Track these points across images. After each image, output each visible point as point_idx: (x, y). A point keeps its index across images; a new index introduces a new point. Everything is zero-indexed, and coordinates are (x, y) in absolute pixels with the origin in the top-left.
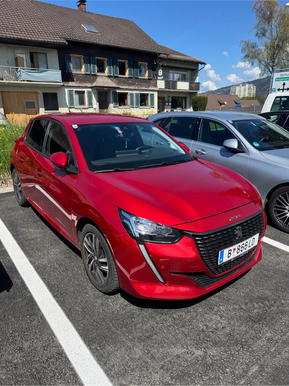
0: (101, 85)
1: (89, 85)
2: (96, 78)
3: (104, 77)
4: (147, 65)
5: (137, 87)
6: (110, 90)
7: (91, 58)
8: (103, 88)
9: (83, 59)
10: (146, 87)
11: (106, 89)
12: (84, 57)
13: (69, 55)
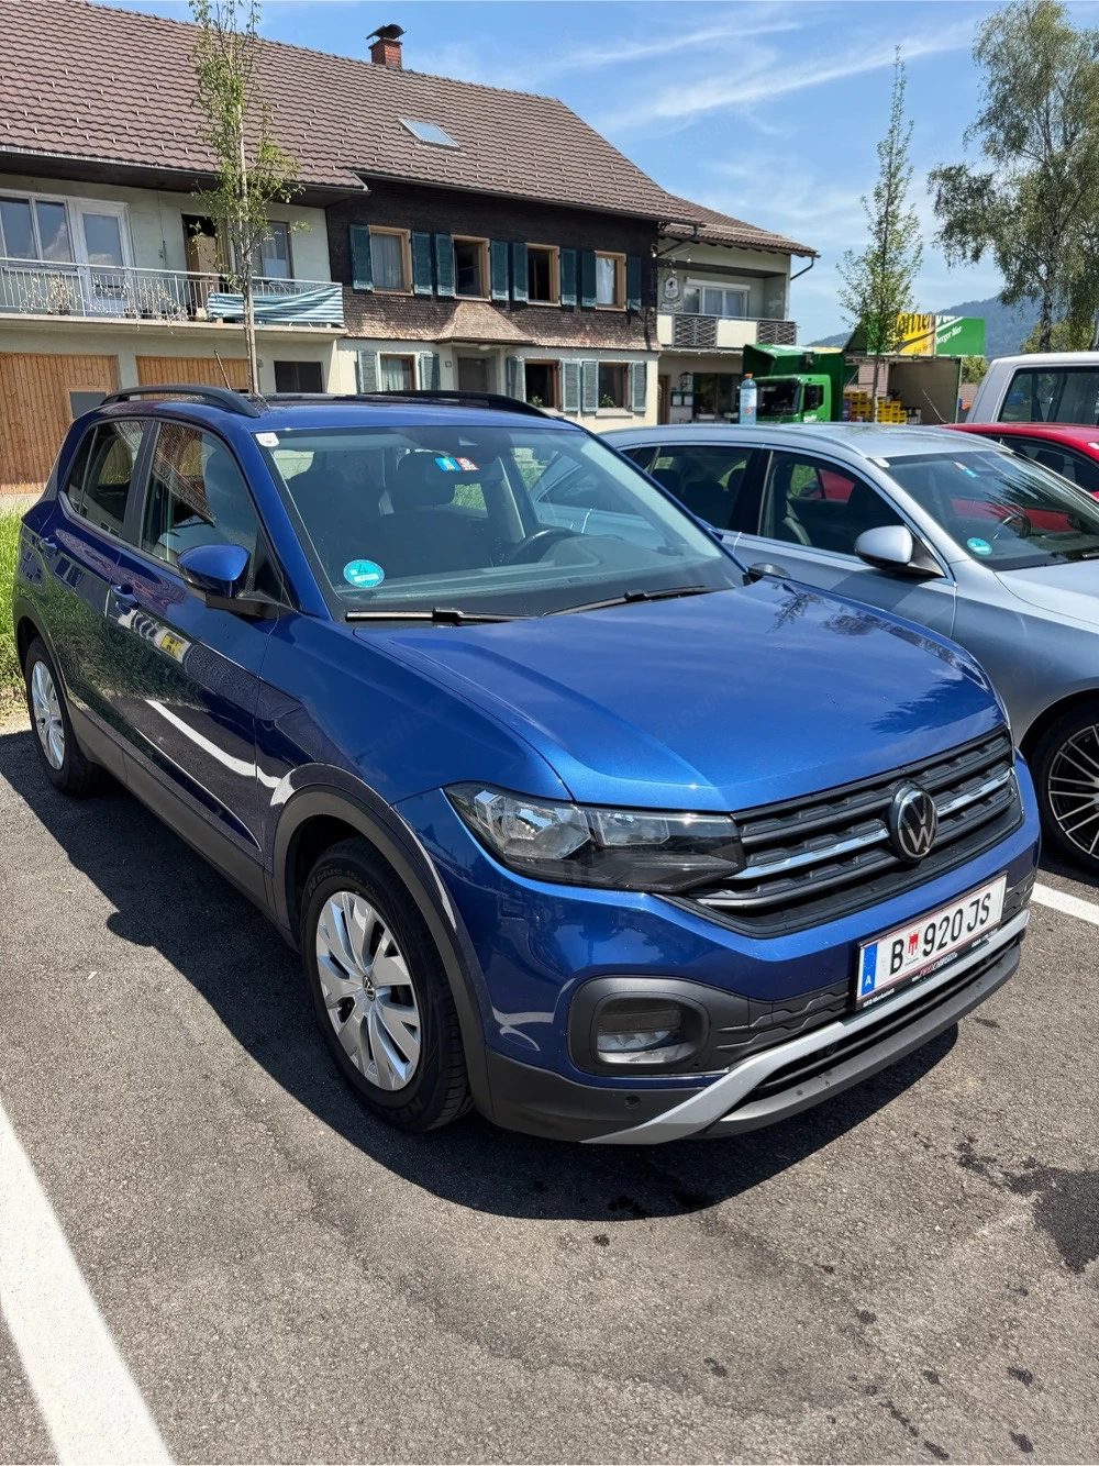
0: (470, 333)
1: (429, 335)
2: (453, 311)
3: (479, 306)
4: (625, 261)
5: (591, 339)
6: (498, 351)
7: (438, 237)
8: (475, 345)
9: (411, 240)
10: (619, 340)
11: (485, 348)
12: (415, 234)
13: (364, 228)
